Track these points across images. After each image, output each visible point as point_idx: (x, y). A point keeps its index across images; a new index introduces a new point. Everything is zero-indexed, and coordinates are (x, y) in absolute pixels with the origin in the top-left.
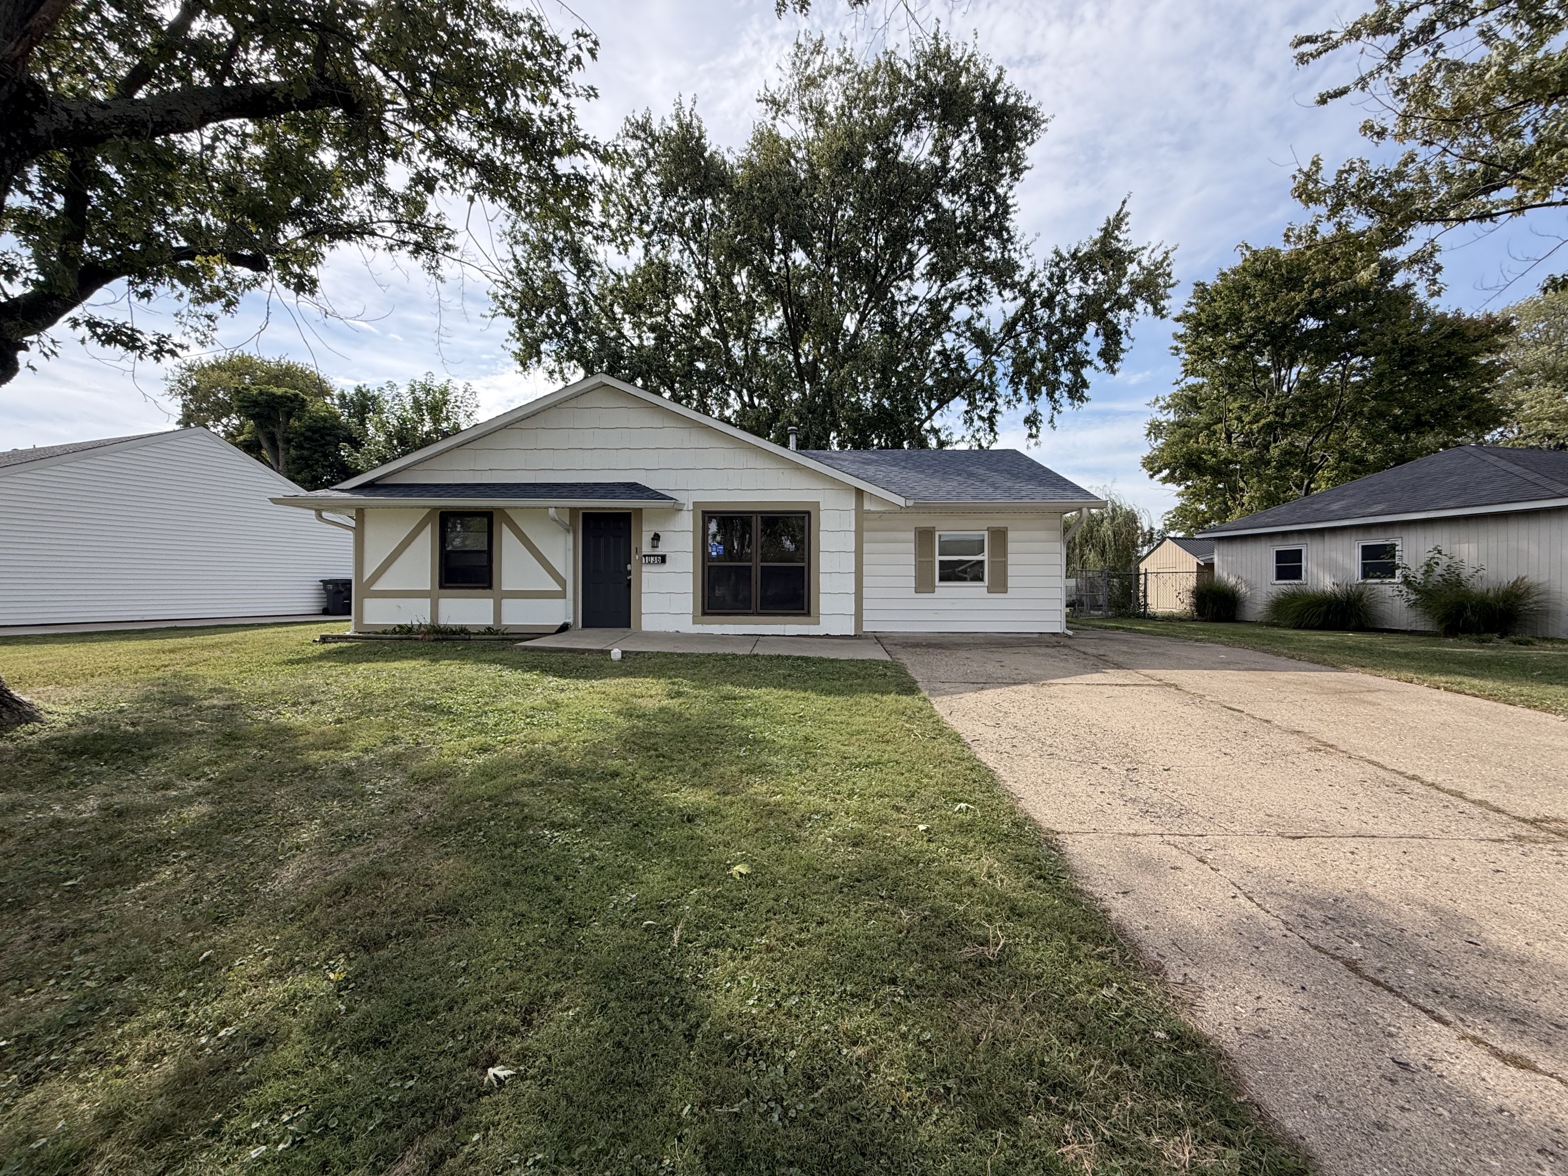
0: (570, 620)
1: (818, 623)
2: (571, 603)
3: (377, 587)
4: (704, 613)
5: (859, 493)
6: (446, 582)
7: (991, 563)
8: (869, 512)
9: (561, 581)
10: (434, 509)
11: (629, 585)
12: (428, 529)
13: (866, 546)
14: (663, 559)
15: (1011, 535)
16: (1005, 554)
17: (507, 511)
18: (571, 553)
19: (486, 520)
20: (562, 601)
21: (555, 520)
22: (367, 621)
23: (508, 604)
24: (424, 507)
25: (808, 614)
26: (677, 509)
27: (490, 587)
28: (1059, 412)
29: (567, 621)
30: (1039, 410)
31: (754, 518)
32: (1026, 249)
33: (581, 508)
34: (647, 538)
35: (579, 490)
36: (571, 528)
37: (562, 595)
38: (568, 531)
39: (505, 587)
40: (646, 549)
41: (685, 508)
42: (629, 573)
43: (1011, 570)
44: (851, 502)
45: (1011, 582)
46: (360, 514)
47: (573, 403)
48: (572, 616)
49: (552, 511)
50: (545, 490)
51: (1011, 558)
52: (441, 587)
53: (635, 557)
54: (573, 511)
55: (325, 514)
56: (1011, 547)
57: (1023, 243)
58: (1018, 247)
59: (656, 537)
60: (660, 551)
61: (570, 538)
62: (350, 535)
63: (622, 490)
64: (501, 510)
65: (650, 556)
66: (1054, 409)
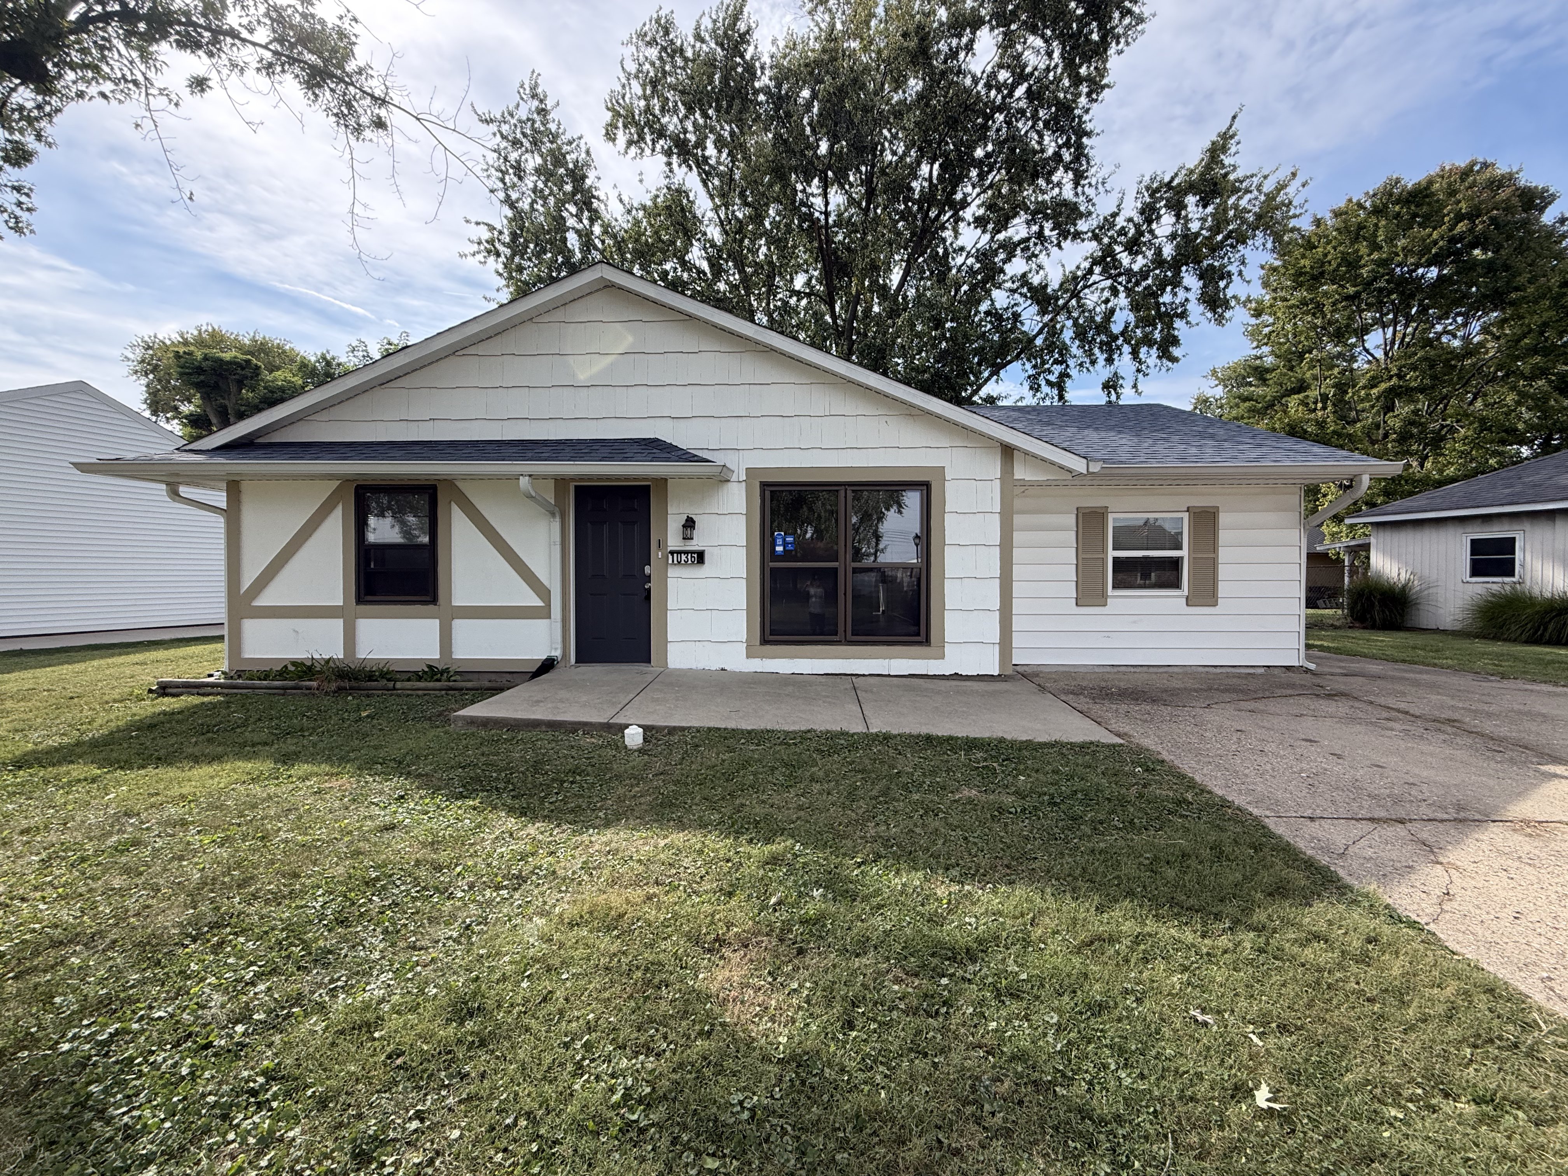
0: (557, 653)
1: (943, 657)
2: (559, 626)
3: (265, 600)
4: (764, 641)
5: (1008, 451)
6: (367, 594)
7: (1193, 561)
8: (1023, 483)
9: (543, 592)
10: (346, 480)
11: (648, 598)
12: (338, 513)
13: (1018, 537)
14: (700, 557)
15: (1224, 519)
16: (1214, 547)
17: (460, 484)
18: (558, 549)
19: (427, 497)
20: (545, 622)
21: (530, 497)
22: (247, 654)
23: (460, 626)
24: (330, 477)
25: (927, 642)
26: (722, 477)
27: (434, 601)
28: (1145, 375)
29: (553, 654)
30: (1121, 373)
31: (842, 493)
32: (1103, 183)
33: (573, 479)
34: (674, 525)
35: (568, 449)
36: (557, 510)
37: (544, 613)
38: (553, 514)
39: (459, 599)
40: (674, 541)
41: (734, 478)
42: (648, 578)
43: (1224, 572)
44: (993, 468)
45: (1223, 589)
46: (234, 488)
47: (559, 315)
48: (559, 646)
49: (524, 482)
50: (515, 449)
51: (1224, 554)
52: (359, 601)
53: (656, 555)
54: (561, 482)
55: (184, 491)
56: (1224, 536)
57: (1100, 176)
58: (1094, 182)
59: (690, 524)
60: (695, 545)
61: (556, 525)
62: (219, 522)
63: (636, 448)
64: (450, 482)
65: (679, 553)
66: (1139, 371)
